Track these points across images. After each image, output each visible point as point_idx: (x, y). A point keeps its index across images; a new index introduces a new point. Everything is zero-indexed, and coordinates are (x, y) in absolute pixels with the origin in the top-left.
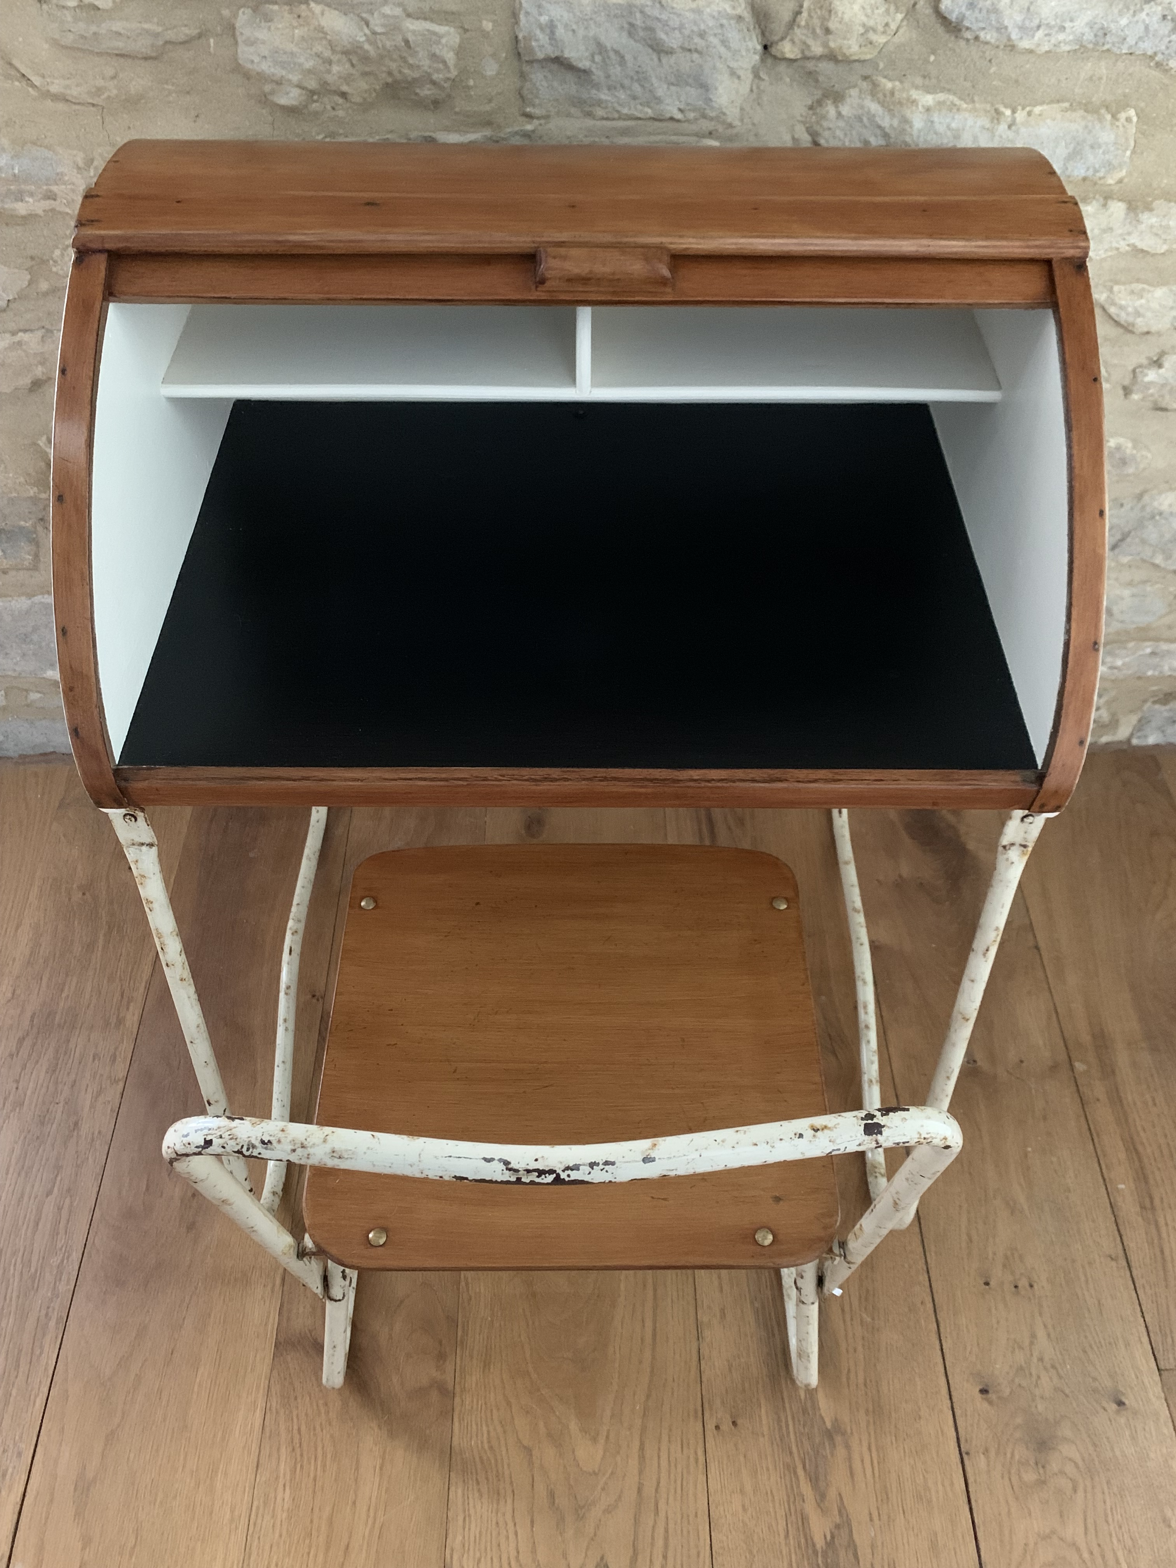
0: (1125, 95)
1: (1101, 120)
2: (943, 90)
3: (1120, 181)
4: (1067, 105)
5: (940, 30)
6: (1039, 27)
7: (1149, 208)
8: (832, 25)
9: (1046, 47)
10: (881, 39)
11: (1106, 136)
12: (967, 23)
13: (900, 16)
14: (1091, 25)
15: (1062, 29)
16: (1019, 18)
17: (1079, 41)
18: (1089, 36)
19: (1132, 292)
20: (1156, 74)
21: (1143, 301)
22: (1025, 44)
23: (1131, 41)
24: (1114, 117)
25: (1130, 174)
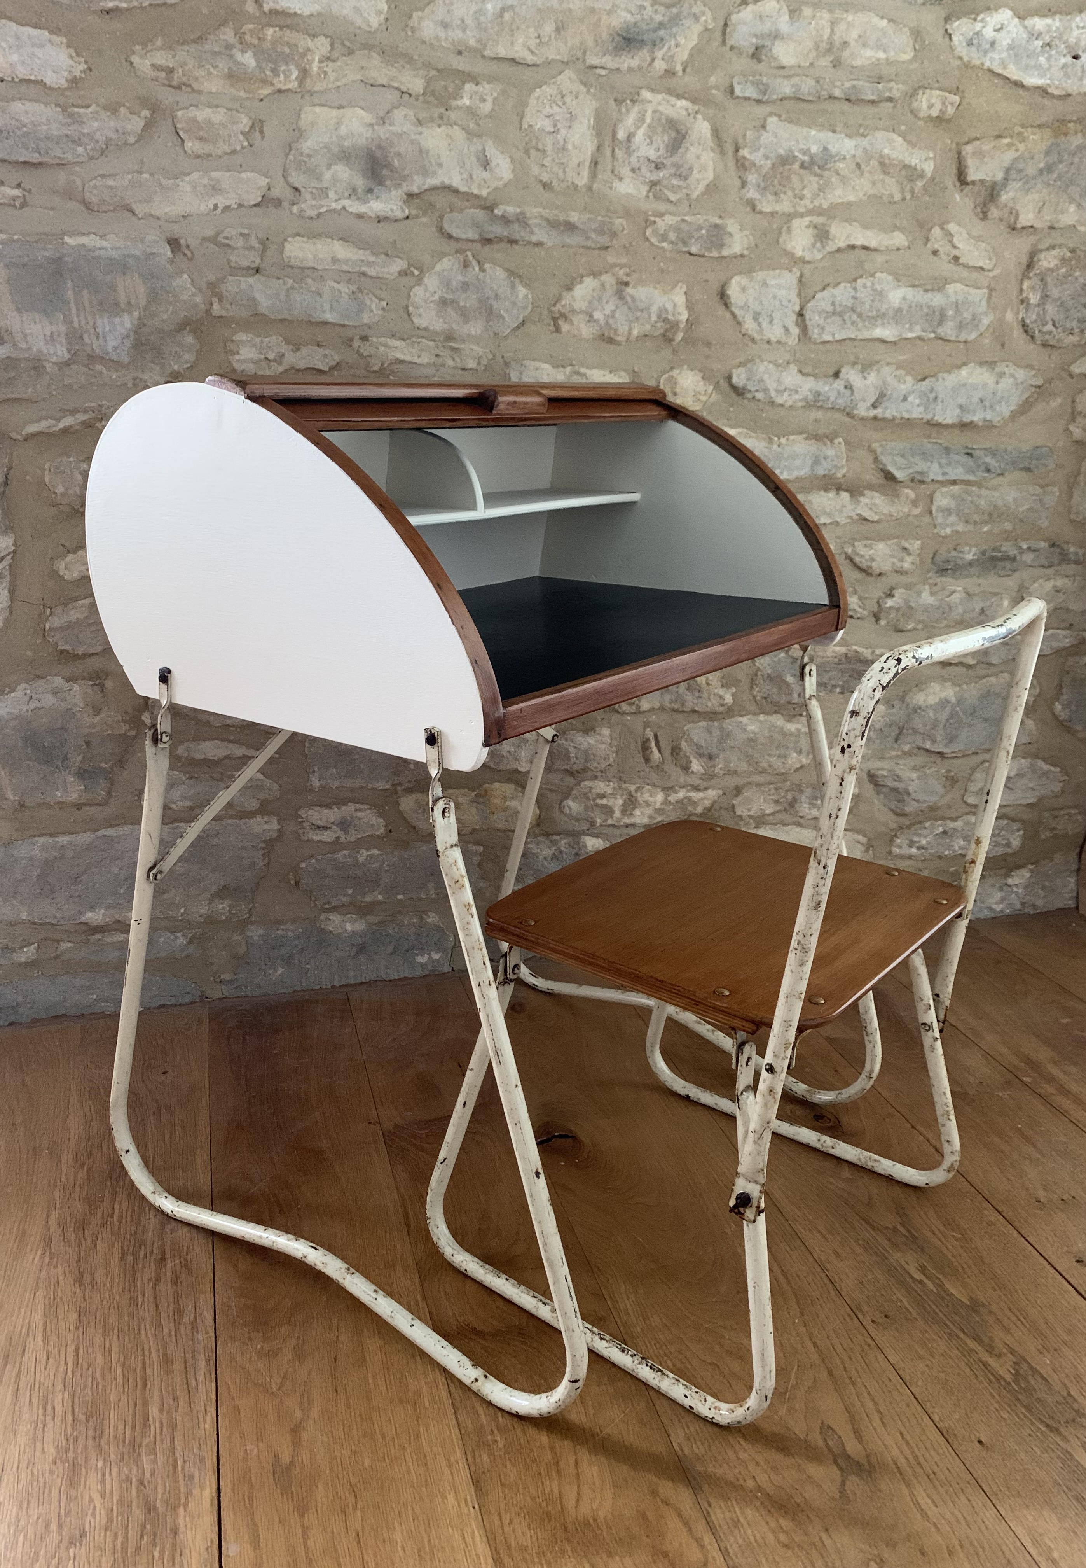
0: (835, 430)
1: (825, 444)
2: (740, 427)
3: (844, 476)
4: (805, 436)
5: (733, 395)
6: (785, 390)
7: (863, 495)
8: (678, 390)
9: (790, 403)
10: (704, 398)
11: (830, 452)
12: (749, 387)
13: (712, 387)
14: (810, 391)
15: (797, 392)
16: (775, 385)
17: (805, 399)
18: (810, 397)
19: (866, 546)
20: (847, 419)
21: (872, 552)
22: (779, 400)
23: (832, 399)
24: (832, 441)
25: (848, 471)
